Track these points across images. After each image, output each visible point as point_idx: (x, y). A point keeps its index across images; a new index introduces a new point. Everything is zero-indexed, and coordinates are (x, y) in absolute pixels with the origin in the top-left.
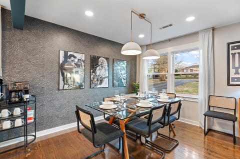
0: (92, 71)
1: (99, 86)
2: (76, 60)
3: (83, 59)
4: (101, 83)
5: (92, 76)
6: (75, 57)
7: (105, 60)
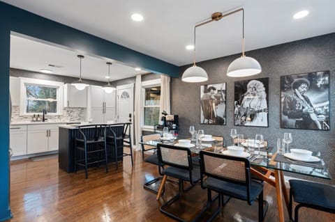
0: (236, 102)
1: (248, 124)
2: (216, 92)
3: (224, 89)
4: (252, 120)
5: (236, 109)
6: (214, 89)
7: (259, 82)
